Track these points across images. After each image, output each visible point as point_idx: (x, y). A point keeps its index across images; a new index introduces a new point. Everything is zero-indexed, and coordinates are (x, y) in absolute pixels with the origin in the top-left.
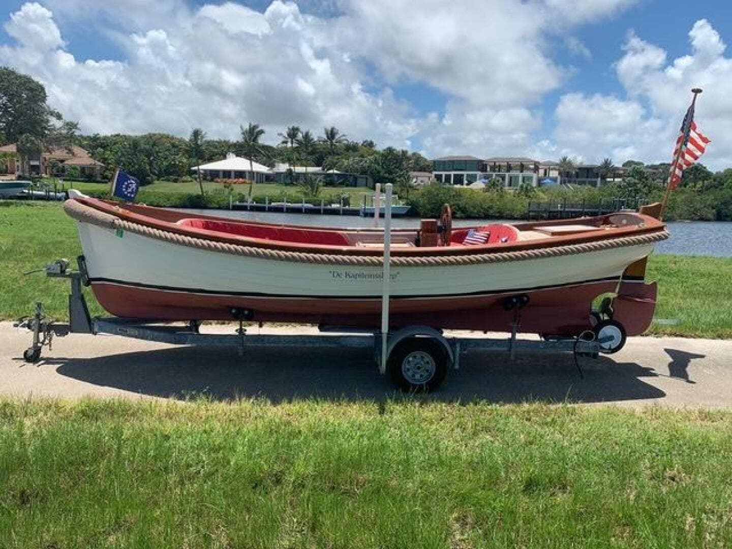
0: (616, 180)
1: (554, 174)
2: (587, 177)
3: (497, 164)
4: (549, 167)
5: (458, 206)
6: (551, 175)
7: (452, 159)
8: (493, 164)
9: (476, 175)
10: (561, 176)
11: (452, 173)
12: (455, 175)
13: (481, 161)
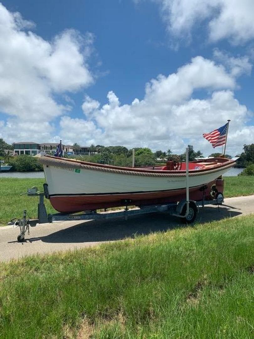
0: (96, 153)
1: (71, 150)
2: (84, 152)
3: (46, 146)
4: (69, 147)
5: (36, 165)
6: (69, 151)
7: (24, 143)
8: (44, 146)
9: (36, 151)
10: (75, 152)
11: (24, 150)
12: (26, 151)
13: (38, 145)
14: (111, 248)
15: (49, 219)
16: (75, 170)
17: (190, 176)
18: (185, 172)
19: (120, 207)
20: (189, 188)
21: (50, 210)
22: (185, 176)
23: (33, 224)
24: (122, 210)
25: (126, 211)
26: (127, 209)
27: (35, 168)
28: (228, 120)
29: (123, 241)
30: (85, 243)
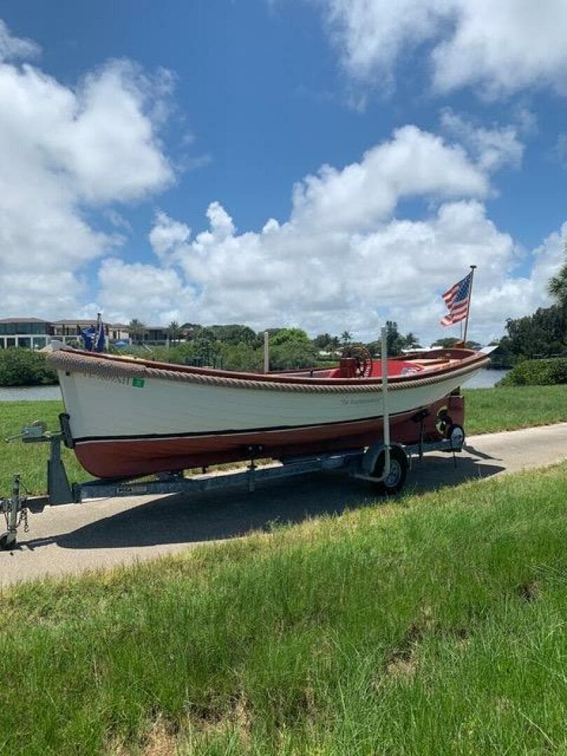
0: (182, 341)
1: (124, 336)
2: (156, 339)
3: (66, 326)
4: (120, 327)
6: (121, 338)
7: (15, 322)
8: (62, 326)
9: (44, 339)
10: (133, 339)
11: (17, 337)
12: (19, 339)
13: (48, 324)
14: (219, 555)
15: (74, 495)
16: (131, 380)
17: (390, 389)
18: (380, 382)
19: (237, 463)
20: (390, 415)
21: (76, 473)
22: (380, 390)
23: (37, 506)
24: (243, 468)
25: (252, 472)
26: (253, 467)
27: (42, 377)
28: (471, 267)
29: (244, 539)
30: (158, 546)
